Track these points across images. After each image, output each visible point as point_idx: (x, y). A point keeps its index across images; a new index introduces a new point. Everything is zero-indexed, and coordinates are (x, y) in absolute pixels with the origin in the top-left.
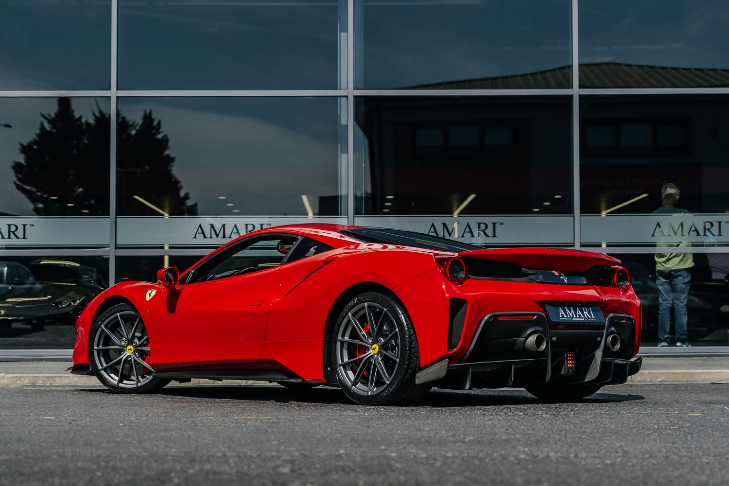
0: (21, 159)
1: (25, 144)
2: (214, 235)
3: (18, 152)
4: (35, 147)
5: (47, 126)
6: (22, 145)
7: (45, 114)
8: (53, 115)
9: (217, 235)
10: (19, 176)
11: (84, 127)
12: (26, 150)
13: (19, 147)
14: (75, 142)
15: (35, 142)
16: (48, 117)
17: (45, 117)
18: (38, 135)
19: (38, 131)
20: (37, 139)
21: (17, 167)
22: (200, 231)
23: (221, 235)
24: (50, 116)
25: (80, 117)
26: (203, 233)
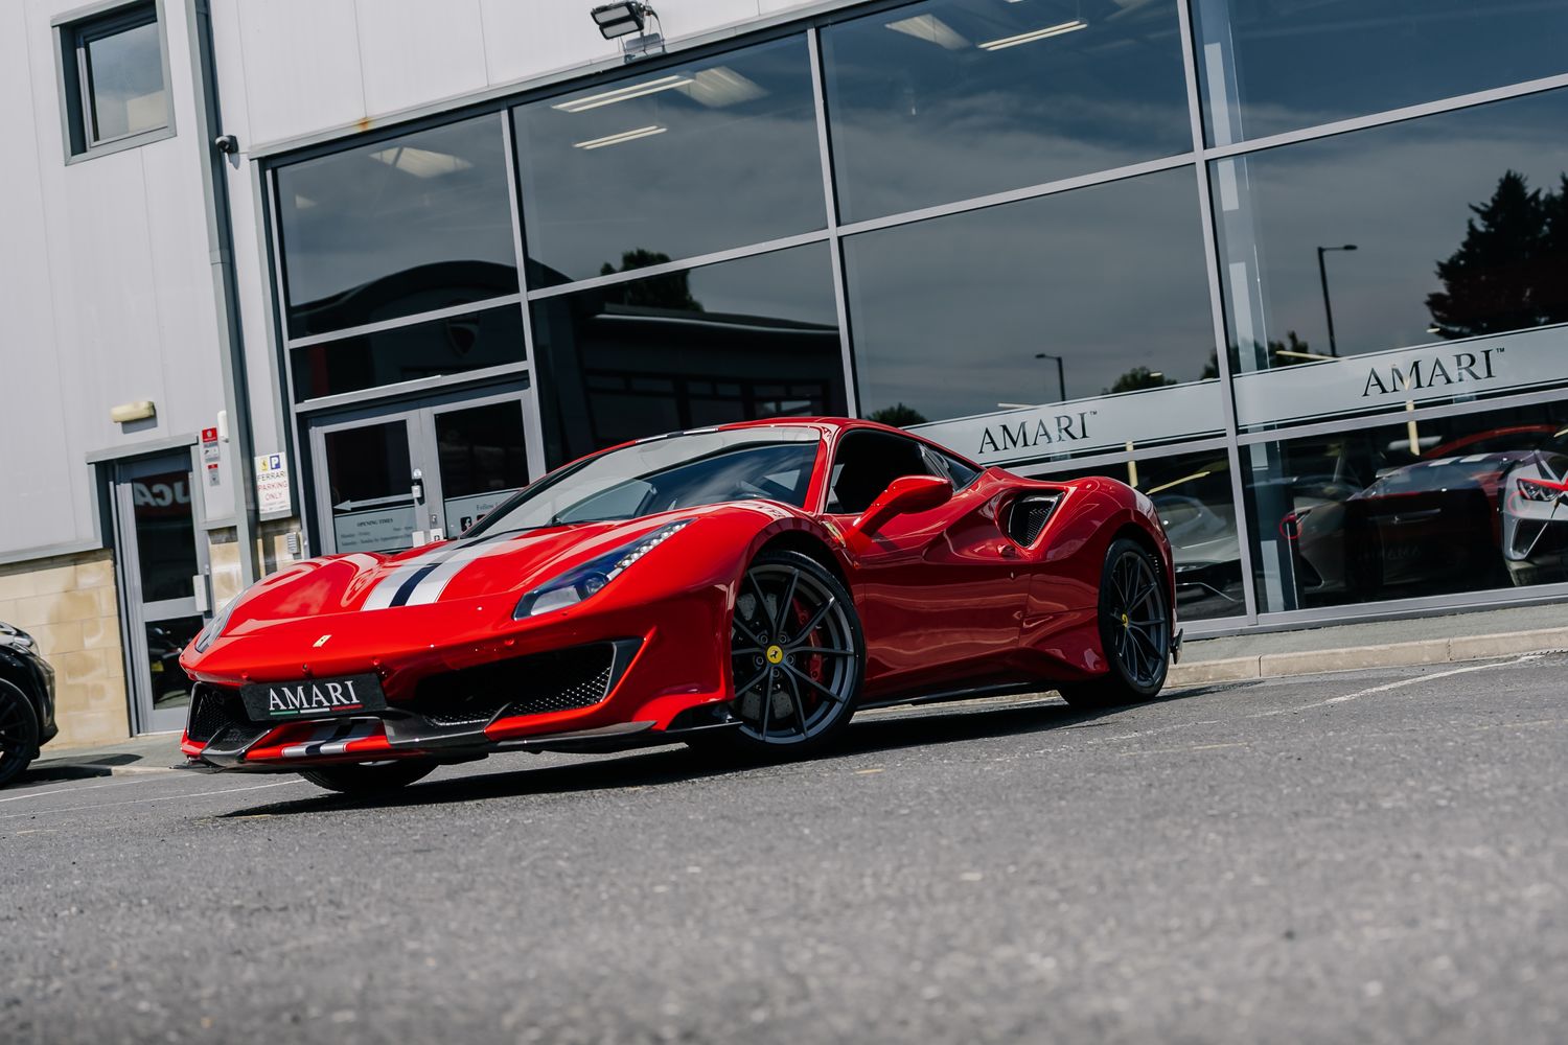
0: (1441, 287)
1: (1445, 261)
2: (1009, 443)
3: (1436, 277)
4: (1462, 262)
5: (1480, 226)
6: (1440, 265)
7: (1474, 205)
8: (1490, 204)
9: (1015, 443)
10: (1438, 313)
11: (1542, 209)
12: (1447, 271)
13: (1437, 269)
14: (1528, 238)
15: (1461, 255)
16: (1482, 208)
17: (1477, 210)
18: (1465, 245)
19: (1465, 238)
20: (1463, 250)
21: (1435, 302)
22: (988, 440)
23: (1021, 442)
24: (1486, 206)
25: (1537, 192)
26: (993, 442)
